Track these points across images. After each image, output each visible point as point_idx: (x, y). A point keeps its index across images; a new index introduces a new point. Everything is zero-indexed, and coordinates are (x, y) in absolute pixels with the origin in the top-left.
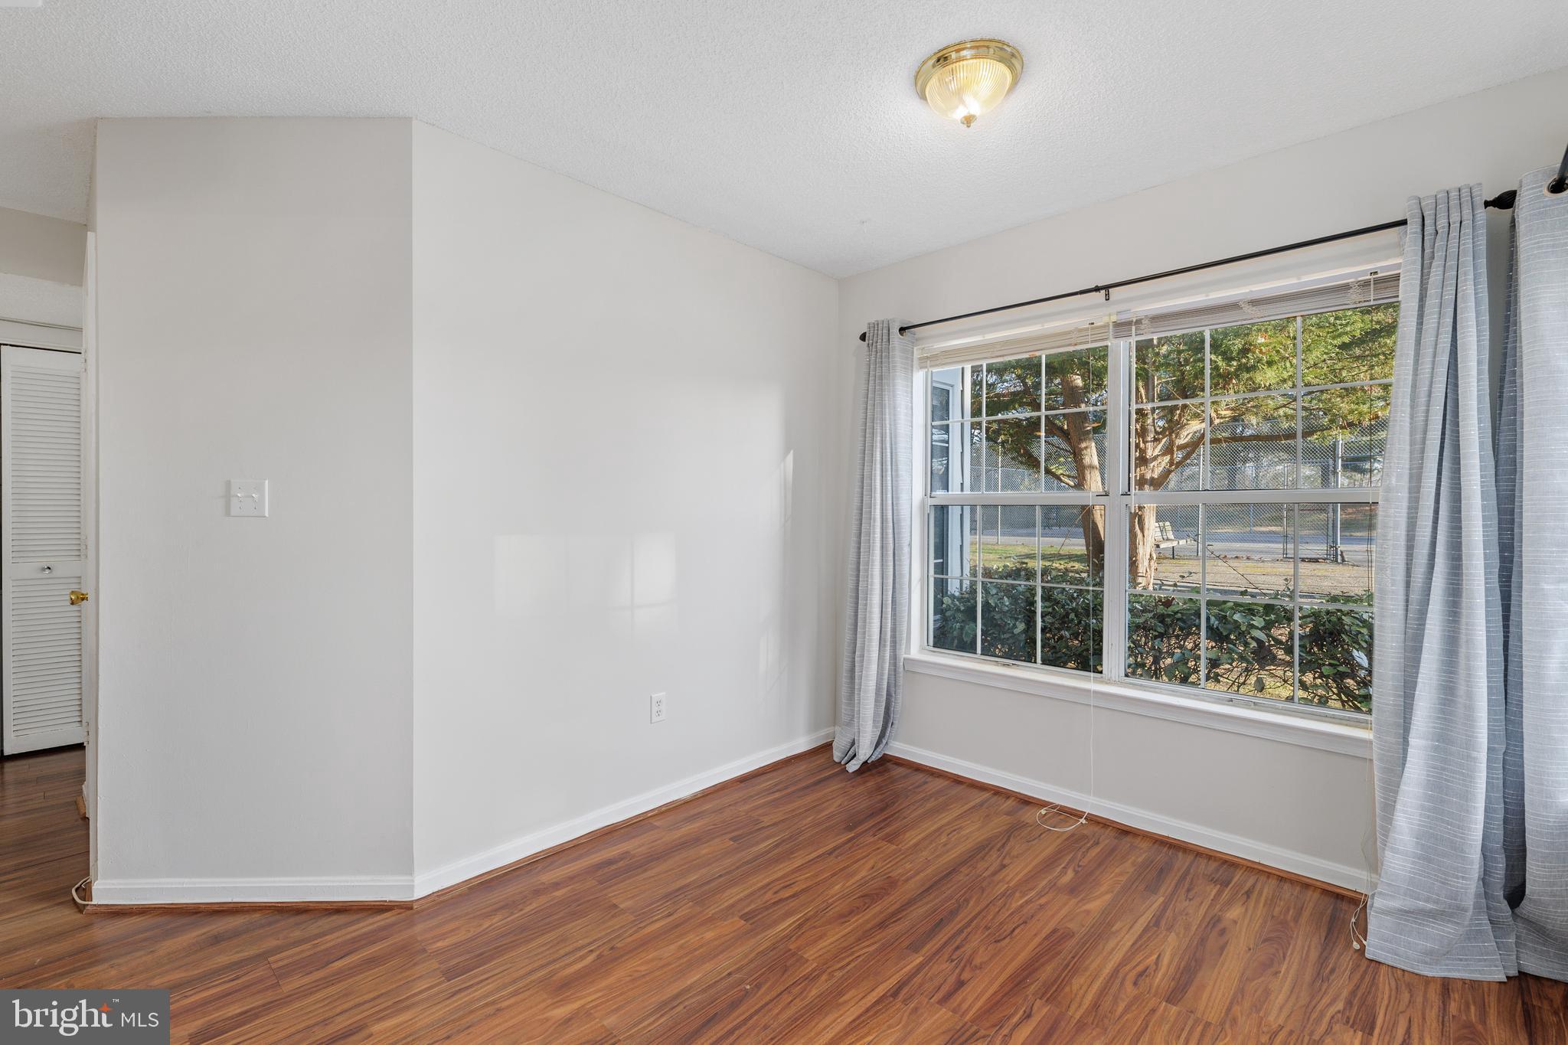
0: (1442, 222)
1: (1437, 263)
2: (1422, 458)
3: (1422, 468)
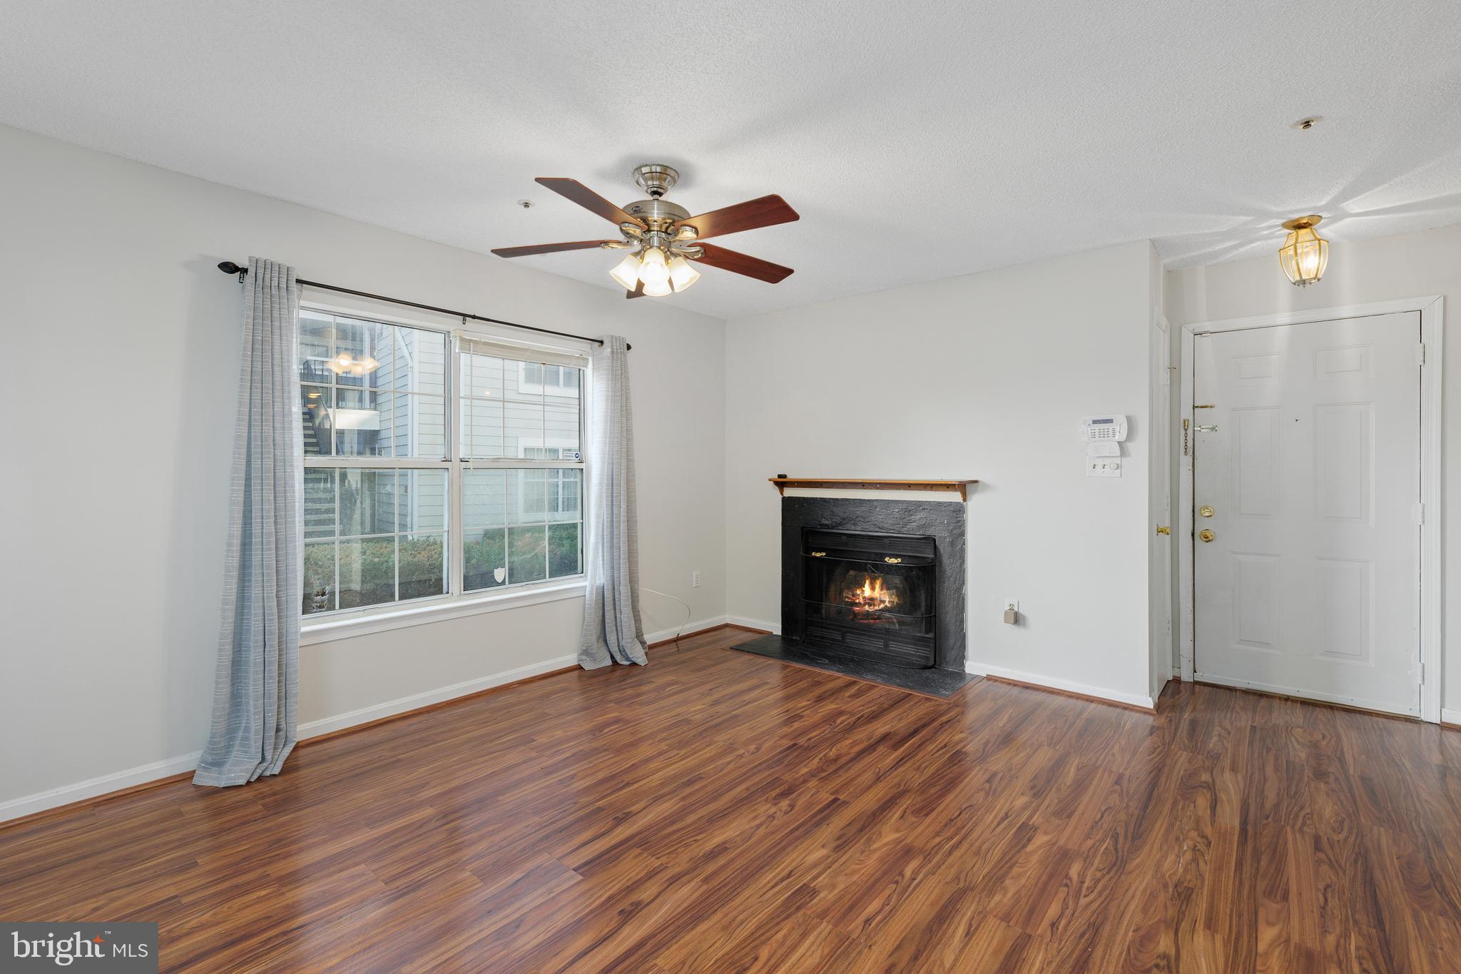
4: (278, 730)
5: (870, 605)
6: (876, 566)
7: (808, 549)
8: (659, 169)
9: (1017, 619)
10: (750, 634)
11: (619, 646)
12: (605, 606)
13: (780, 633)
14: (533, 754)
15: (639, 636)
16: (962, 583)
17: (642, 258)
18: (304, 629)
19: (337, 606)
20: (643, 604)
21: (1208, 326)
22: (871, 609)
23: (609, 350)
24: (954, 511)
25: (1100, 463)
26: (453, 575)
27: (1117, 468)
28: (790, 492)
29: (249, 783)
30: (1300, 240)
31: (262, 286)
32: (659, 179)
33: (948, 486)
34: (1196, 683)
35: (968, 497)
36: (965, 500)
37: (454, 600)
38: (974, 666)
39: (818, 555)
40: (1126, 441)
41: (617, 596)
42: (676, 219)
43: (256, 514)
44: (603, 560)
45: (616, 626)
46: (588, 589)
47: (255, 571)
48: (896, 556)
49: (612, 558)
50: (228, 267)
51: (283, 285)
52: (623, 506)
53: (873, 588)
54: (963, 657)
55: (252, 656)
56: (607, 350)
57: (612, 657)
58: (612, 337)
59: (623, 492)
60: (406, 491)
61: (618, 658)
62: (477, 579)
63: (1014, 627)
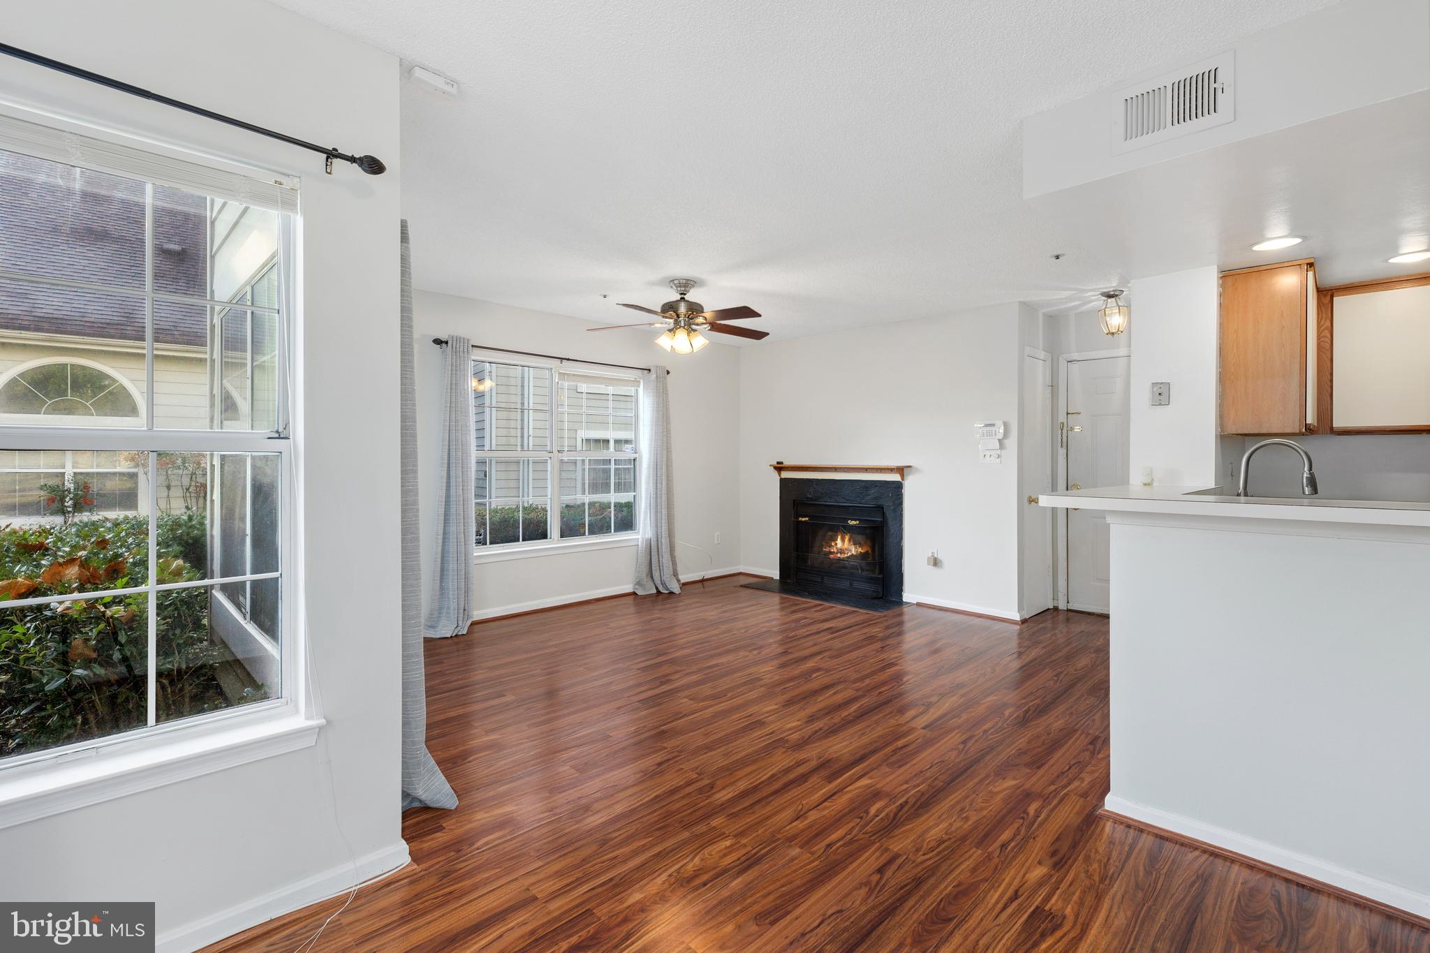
4: (464, 610)
5: (841, 553)
6: (844, 527)
7: (798, 515)
8: (684, 281)
9: (936, 562)
10: (755, 579)
11: (661, 581)
12: (651, 554)
13: (778, 578)
14: (609, 630)
15: (675, 574)
16: (901, 538)
17: (674, 333)
18: (475, 554)
19: (488, 543)
20: (678, 553)
21: (1075, 356)
22: (843, 556)
23: (655, 376)
24: (896, 488)
25: (988, 453)
26: (554, 527)
27: (998, 458)
28: (785, 475)
29: (451, 637)
30: (1108, 306)
31: (455, 352)
32: (685, 287)
33: (891, 470)
34: (1069, 610)
35: (905, 477)
36: (903, 479)
37: (554, 541)
38: (907, 597)
39: (804, 519)
40: (1003, 439)
41: (659, 546)
42: (695, 309)
43: (453, 483)
44: (651, 521)
45: (659, 566)
46: (640, 540)
47: (453, 517)
48: (855, 520)
49: (657, 520)
50: (438, 342)
51: (466, 350)
52: (664, 483)
53: (843, 540)
54: (902, 590)
55: (451, 566)
56: (653, 376)
57: (657, 588)
58: (656, 367)
59: (664, 474)
60: (485, 476)
61: (661, 589)
62: (569, 530)
63: (934, 568)
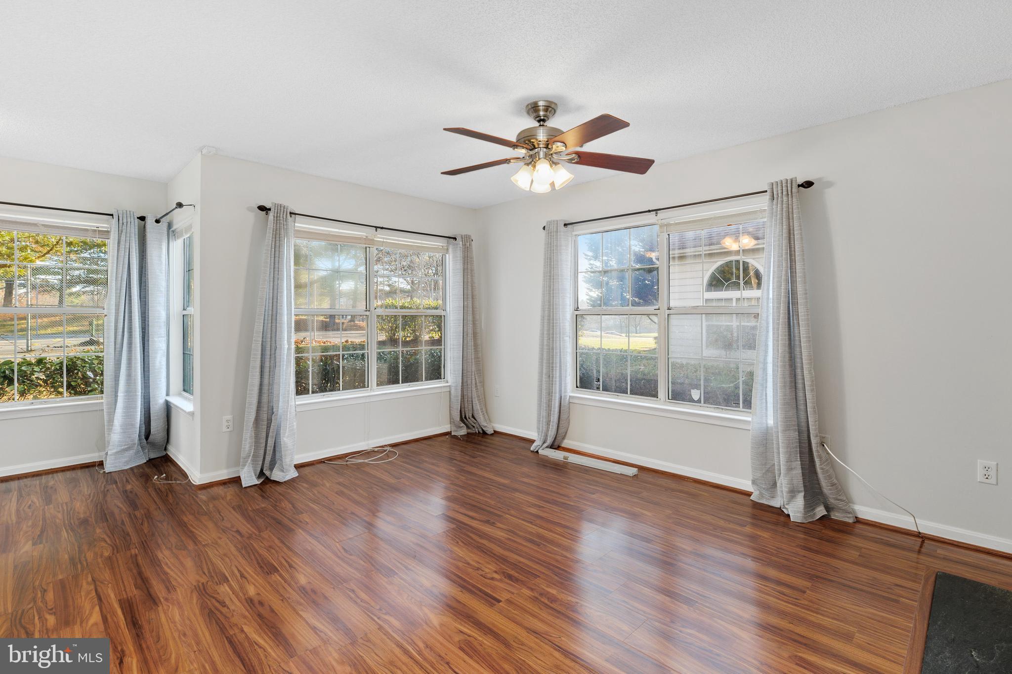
0: (125, 220)
1: (124, 233)
2: (120, 299)
3: (119, 302)
